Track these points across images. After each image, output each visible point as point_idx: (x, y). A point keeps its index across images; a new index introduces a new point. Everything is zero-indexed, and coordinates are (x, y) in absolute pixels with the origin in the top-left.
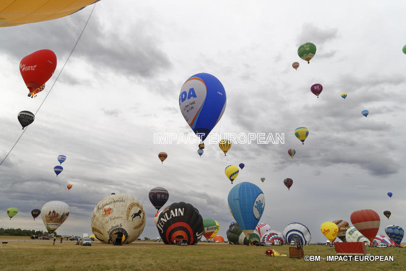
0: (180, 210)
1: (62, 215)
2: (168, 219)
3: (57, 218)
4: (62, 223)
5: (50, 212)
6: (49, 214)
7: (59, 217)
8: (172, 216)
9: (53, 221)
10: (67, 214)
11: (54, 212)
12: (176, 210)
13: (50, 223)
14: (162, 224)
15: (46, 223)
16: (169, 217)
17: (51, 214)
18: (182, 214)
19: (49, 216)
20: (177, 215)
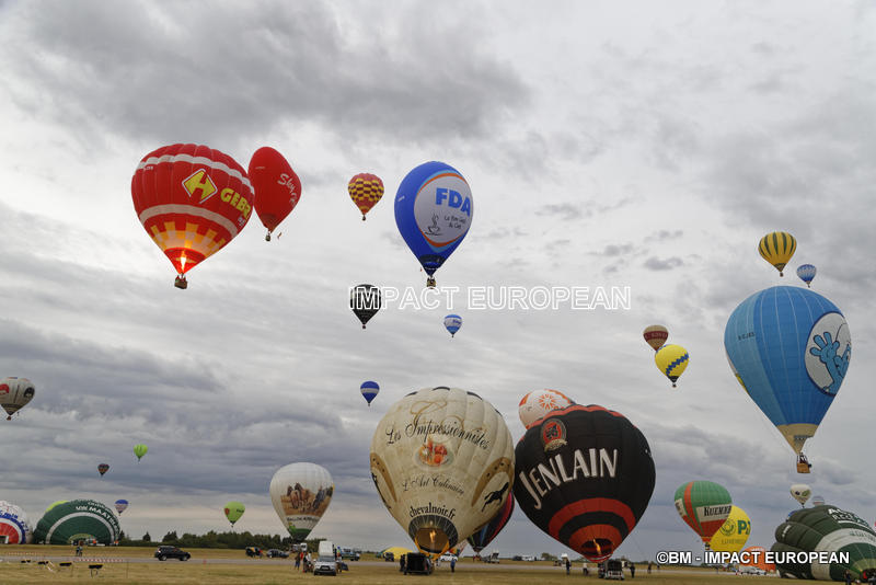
0: (603, 452)
1: (316, 492)
2: (566, 479)
3: (306, 503)
4: (320, 513)
5: (290, 489)
6: (289, 494)
7: (312, 500)
8: (580, 472)
9: (301, 509)
10: (330, 492)
11: (298, 487)
12: (592, 452)
13: (291, 517)
14: (543, 487)
15: (285, 518)
16: (570, 474)
17: (293, 493)
18: (612, 474)
19: (288, 498)
20: (594, 474)
